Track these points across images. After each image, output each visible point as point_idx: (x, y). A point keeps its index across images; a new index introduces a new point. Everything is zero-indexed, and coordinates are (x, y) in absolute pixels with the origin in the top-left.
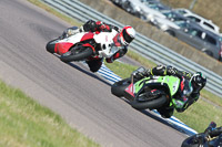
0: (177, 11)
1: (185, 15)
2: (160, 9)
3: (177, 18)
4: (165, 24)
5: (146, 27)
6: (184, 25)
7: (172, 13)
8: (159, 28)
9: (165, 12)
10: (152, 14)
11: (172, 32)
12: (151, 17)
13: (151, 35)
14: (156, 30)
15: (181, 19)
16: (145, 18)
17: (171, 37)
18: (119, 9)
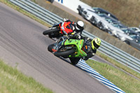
0: (131, 28)
1: (136, 31)
2: (121, 27)
3: (131, 33)
4: (124, 37)
5: (112, 39)
6: (136, 38)
7: (128, 30)
8: (120, 39)
9: (124, 29)
10: (116, 30)
11: (128, 42)
12: (115, 32)
13: (115, 44)
14: (118, 40)
15: (134, 34)
16: (111, 33)
17: (128, 45)
18: (95, 27)
